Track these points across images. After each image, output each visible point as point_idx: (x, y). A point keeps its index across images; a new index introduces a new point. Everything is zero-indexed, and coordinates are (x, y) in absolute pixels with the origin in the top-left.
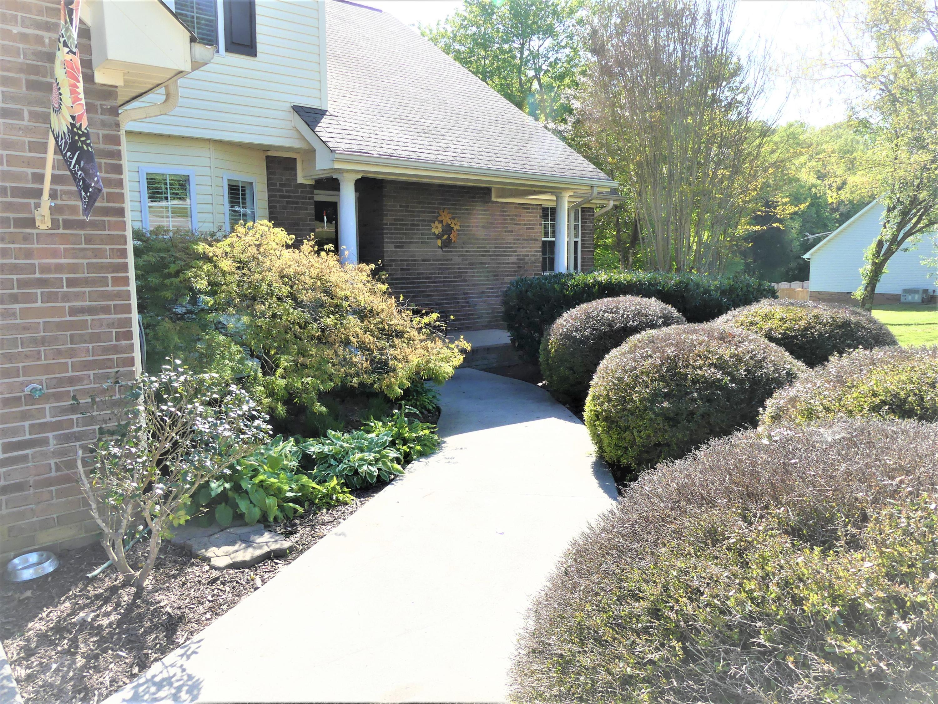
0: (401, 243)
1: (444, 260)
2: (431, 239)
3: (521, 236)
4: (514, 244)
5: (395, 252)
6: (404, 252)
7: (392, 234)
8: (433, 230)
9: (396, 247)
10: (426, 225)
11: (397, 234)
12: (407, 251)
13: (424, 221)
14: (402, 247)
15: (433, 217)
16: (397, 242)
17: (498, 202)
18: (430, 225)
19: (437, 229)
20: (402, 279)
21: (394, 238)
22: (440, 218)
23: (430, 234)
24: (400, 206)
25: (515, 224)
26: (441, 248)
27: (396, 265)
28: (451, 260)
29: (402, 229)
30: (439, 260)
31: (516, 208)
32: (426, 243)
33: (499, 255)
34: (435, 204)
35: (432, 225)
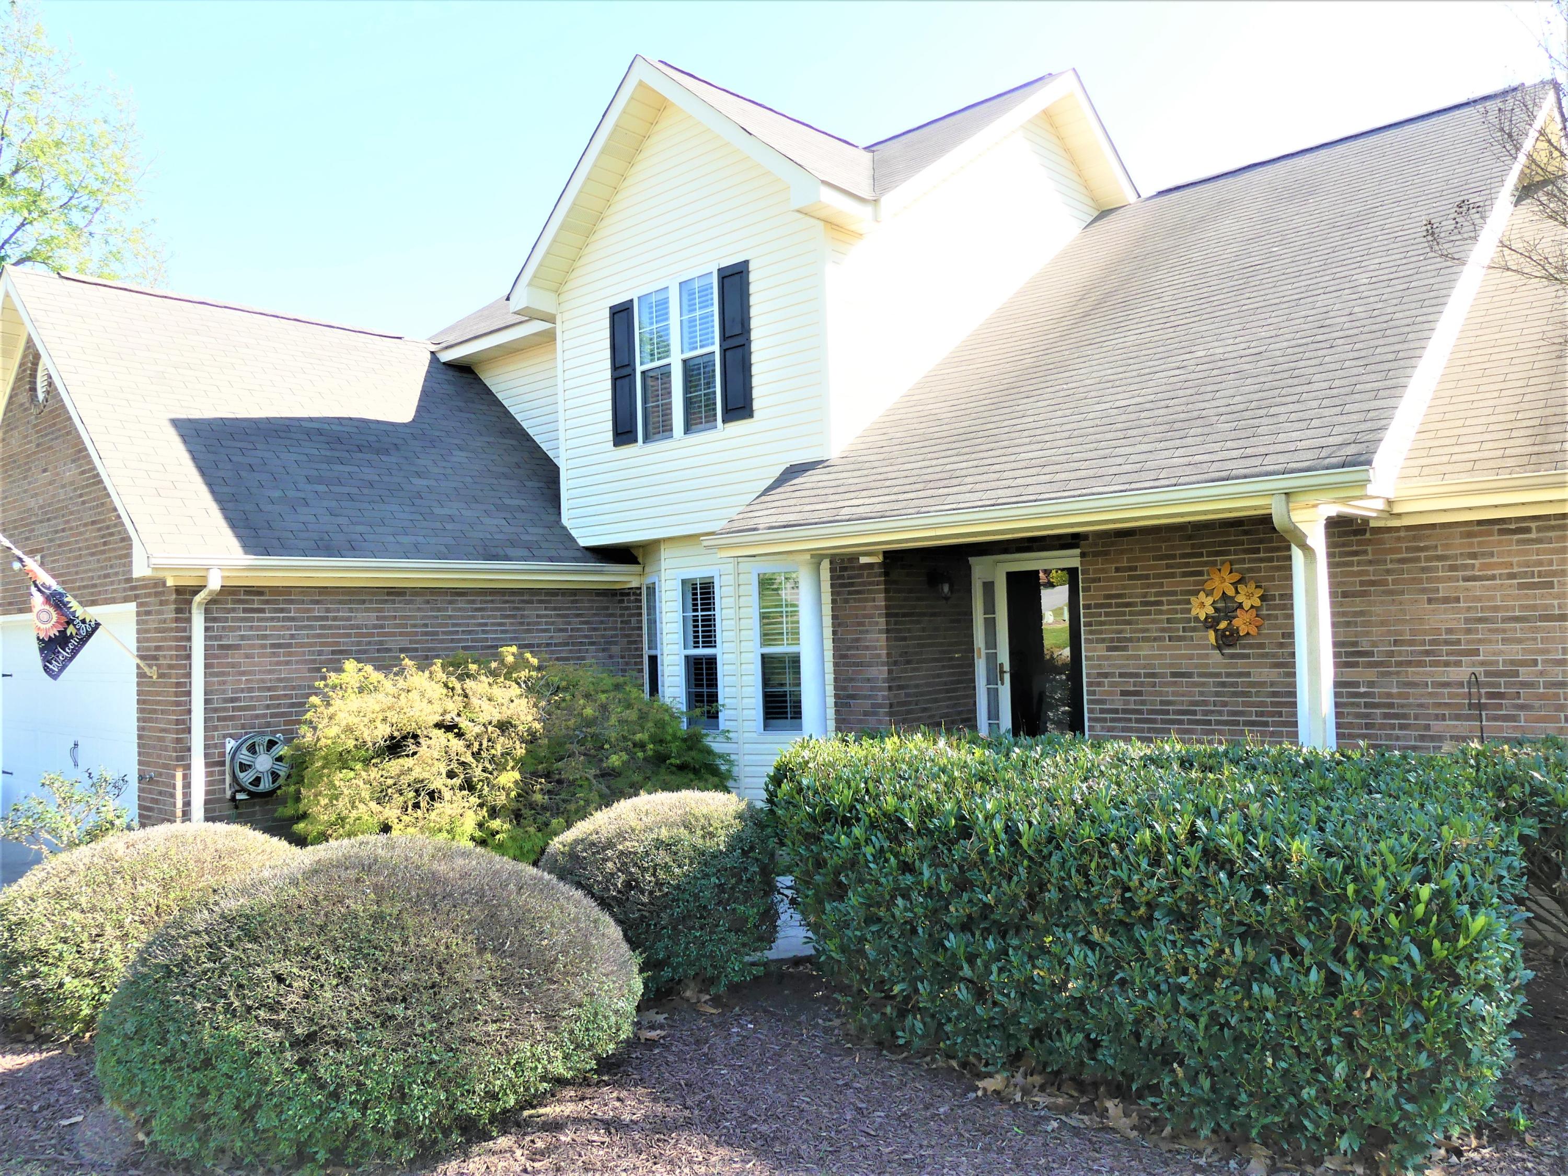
0: (1119, 640)
1: (1228, 675)
2: (1194, 629)
3: (1496, 609)
4: (1468, 631)
5: (1108, 658)
6: (1128, 658)
7: (1102, 623)
8: (1194, 612)
9: (1109, 649)
10: (1179, 602)
11: (1111, 623)
12: (1138, 657)
13: (1174, 593)
14: (1125, 649)
15: (1197, 583)
16: (1112, 640)
17: (1397, 529)
18: (1189, 602)
19: (1203, 607)
20: (1125, 711)
21: (1106, 632)
22: (1208, 586)
23: (1189, 620)
24: (1117, 570)
25: (1466, 579)
26: (1219, 647)
27: (1112, 684)
28: (1248, 674)
29: (1124, 614)
30: (1218, 675)
31: (1470, 535)
32: (1180, 639)
33: (1409, 663)
34: (1201, 555)
35: (1193, 599)
